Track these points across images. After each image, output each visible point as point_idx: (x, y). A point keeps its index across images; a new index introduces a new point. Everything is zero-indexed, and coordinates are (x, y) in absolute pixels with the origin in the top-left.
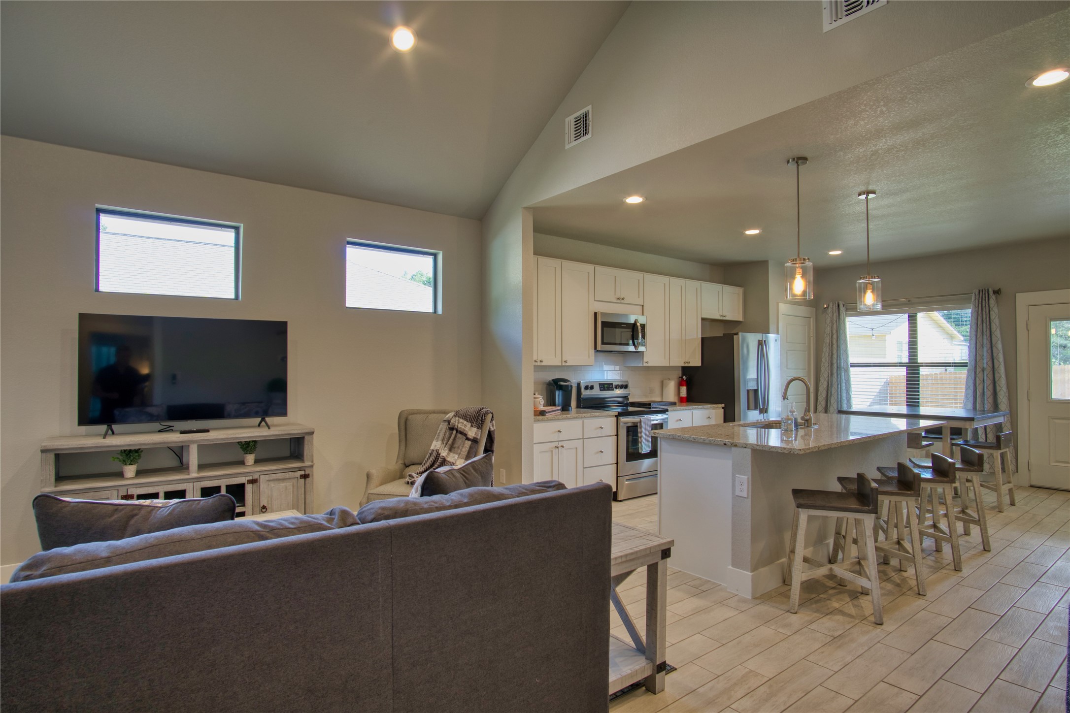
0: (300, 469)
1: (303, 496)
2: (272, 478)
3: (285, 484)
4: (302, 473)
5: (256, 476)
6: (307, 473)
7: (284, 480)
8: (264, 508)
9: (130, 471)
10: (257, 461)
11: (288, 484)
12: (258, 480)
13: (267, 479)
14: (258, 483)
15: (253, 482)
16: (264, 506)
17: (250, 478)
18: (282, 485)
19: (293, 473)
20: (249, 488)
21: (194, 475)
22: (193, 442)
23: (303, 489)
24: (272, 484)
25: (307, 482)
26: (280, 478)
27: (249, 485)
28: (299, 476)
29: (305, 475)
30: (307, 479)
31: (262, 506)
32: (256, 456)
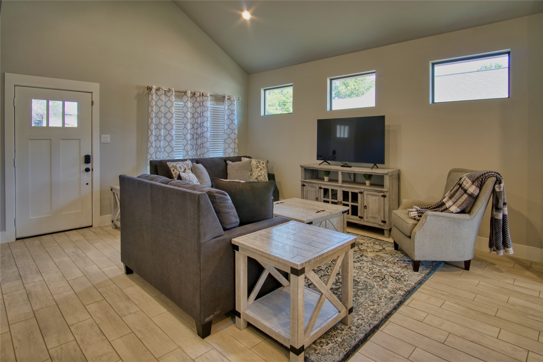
0: (382, 192)
1: (383, 206)
2: (369, 193)
3: (375, 198)
4: (383, 194)
5: (362, 191)
6: (385, 194)
7: (374, 195)
8: (366, 207)
9: (326, 178)
10: (371, 185)
11: (376, 198)
12: (363, 193)
13: (367, 193)
14: (363, 194)
15: (361, 193)
16: (365, 206)
17: (360, 191)
18: (374, 198)
19: (378, 193)
20: (359, 195)
21: (340, 184)
22: (340, 170)
23: (383, 202)
24: (369, 196)
25: (385, 199)
26: (373, 194)
27: (359, 194)
28: (381, 195)
29: (384, 195)
30: (385, 198)
31: (365, 205)
32: (370, 182)
